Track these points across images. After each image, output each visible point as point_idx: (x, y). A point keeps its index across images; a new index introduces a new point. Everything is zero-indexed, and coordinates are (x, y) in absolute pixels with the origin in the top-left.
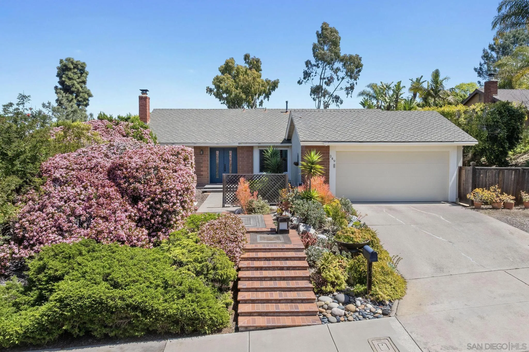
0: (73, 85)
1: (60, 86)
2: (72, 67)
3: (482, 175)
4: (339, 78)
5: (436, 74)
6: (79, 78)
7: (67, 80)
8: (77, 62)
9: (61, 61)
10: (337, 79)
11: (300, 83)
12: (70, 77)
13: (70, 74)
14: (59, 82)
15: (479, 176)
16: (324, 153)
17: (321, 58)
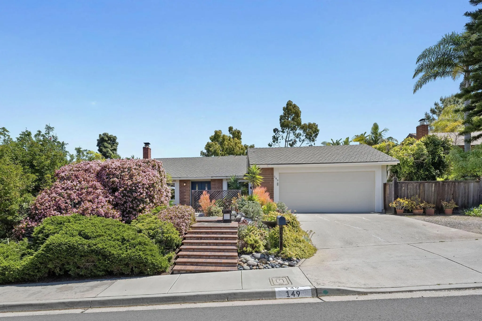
0: (108, 151)
2: (107, 139)
4: (301, 140)
6: (111, 147)
7: (103, 148)
8: (110, 135)
9: (100, 135)
10: (299, 141)
11: (270, 145)
12: (106, 146)
13: (106, 144)
14: (98, 150)
16: (269, 174)
17: (286, 125)
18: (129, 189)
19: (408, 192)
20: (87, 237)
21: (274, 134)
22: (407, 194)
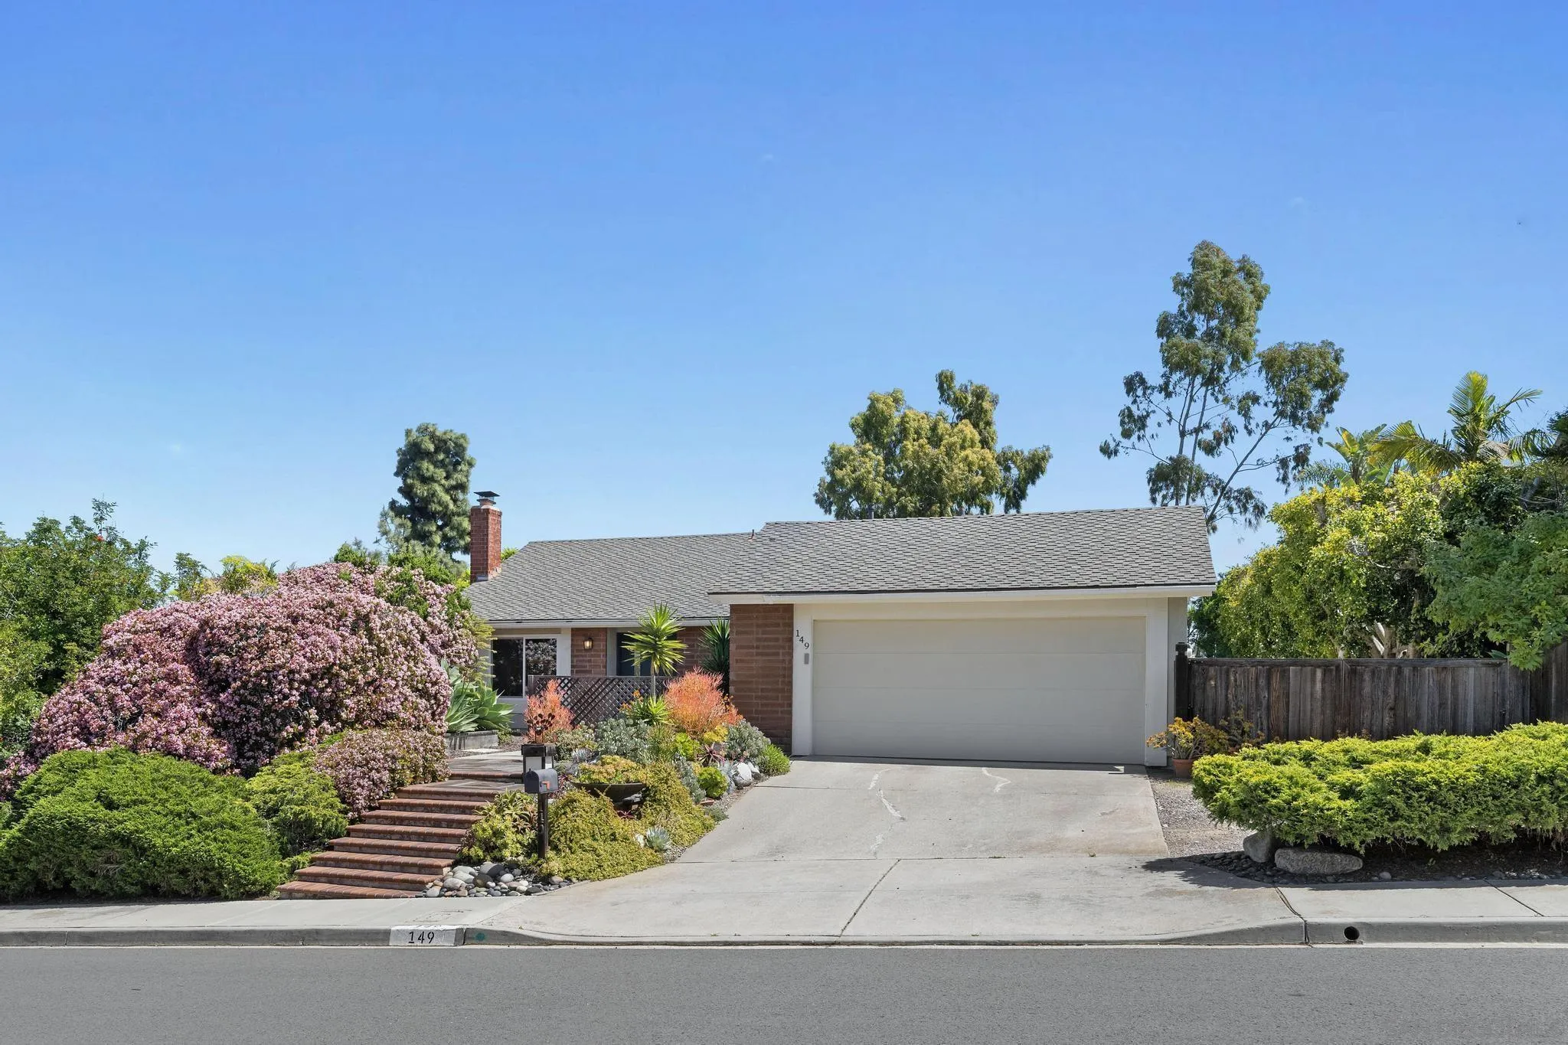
0: (434, 495)
1: (403, 502)
2: (432, 448)
4: (1253, 426)
5: (1473, 394)
6: (447, 478)
7: (417, 483)
8: (445, 433)
9: (408, 433)
10: (1246, 427)
11: (1107, 451)
12: (427, 474)
13: (427, 466)
14: (400, 490)
16: (778, 625)
17: (1178, 362)
18: (254, 684)
19: (1230, 696)
20: (111, 805)
21: (1128, 400)
22: (1223, 705)
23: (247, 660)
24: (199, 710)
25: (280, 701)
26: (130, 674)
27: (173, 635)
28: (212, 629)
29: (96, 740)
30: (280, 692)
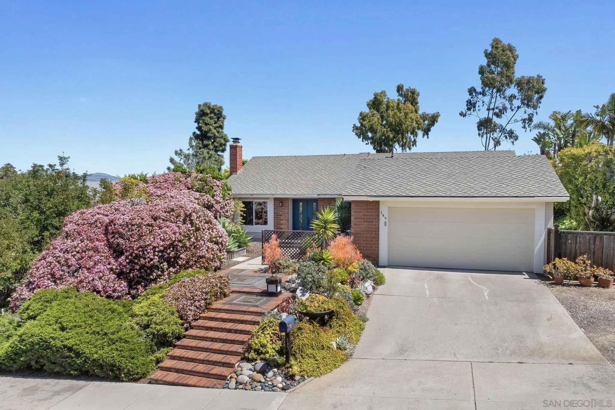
0: (210, 130)
1: (198, 132)
2: (209, 112)
3: (570, 241)
6: (215, 123)
7: (204, 126)
8: (214, 106)
9: (200, 106)
10: (511, 108)
12: (207, 122)
13: (207, 119)
14: (197, 128)
15: (566, 242)
16: (373, 209)
17: (487, 84)
18: (136, 254)
20: (63, 328)
21: (470, 97)
23: (132, 241)
24: (109, 267)
25: (149, 262)
26: (75, 247)
27: (97, 226)
28: (115, 225)
29: (59, 281)
30: (149, 257)
